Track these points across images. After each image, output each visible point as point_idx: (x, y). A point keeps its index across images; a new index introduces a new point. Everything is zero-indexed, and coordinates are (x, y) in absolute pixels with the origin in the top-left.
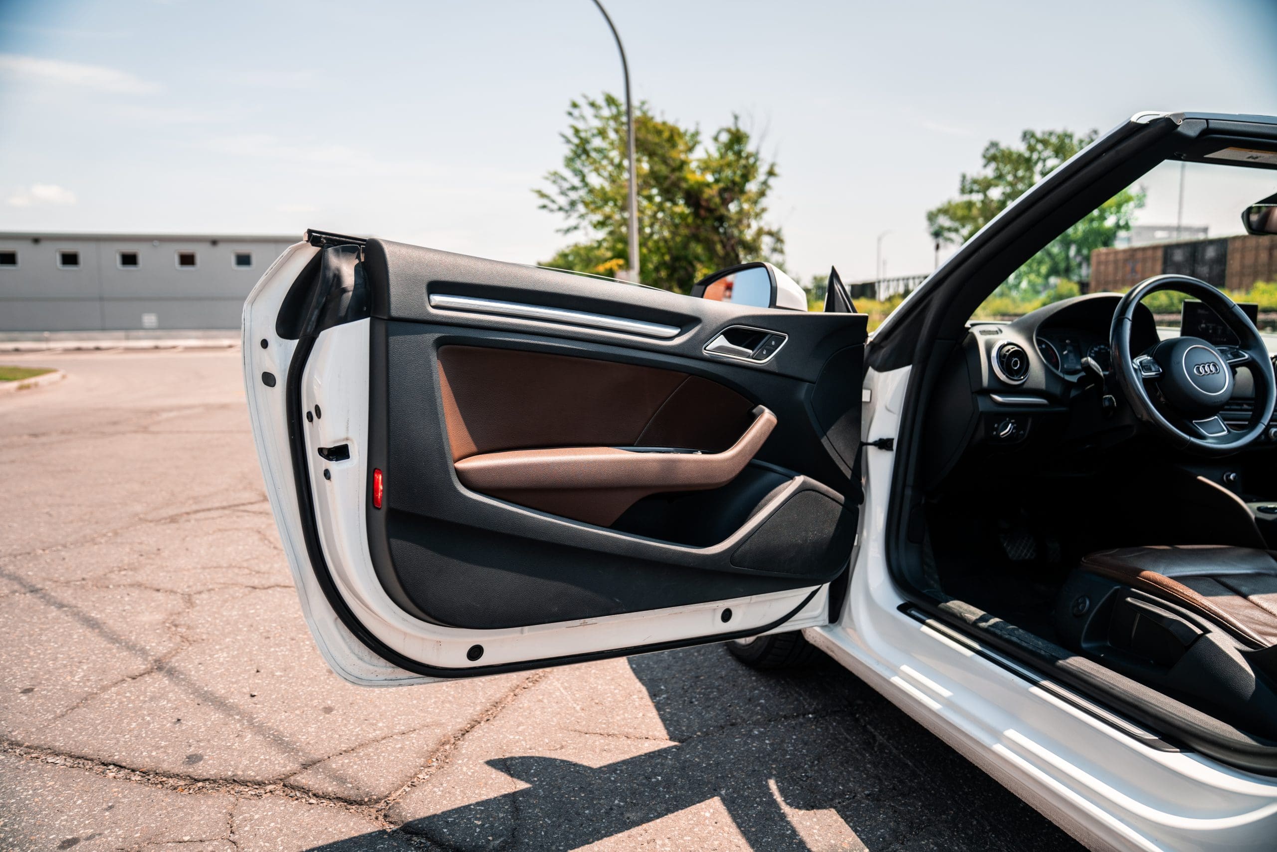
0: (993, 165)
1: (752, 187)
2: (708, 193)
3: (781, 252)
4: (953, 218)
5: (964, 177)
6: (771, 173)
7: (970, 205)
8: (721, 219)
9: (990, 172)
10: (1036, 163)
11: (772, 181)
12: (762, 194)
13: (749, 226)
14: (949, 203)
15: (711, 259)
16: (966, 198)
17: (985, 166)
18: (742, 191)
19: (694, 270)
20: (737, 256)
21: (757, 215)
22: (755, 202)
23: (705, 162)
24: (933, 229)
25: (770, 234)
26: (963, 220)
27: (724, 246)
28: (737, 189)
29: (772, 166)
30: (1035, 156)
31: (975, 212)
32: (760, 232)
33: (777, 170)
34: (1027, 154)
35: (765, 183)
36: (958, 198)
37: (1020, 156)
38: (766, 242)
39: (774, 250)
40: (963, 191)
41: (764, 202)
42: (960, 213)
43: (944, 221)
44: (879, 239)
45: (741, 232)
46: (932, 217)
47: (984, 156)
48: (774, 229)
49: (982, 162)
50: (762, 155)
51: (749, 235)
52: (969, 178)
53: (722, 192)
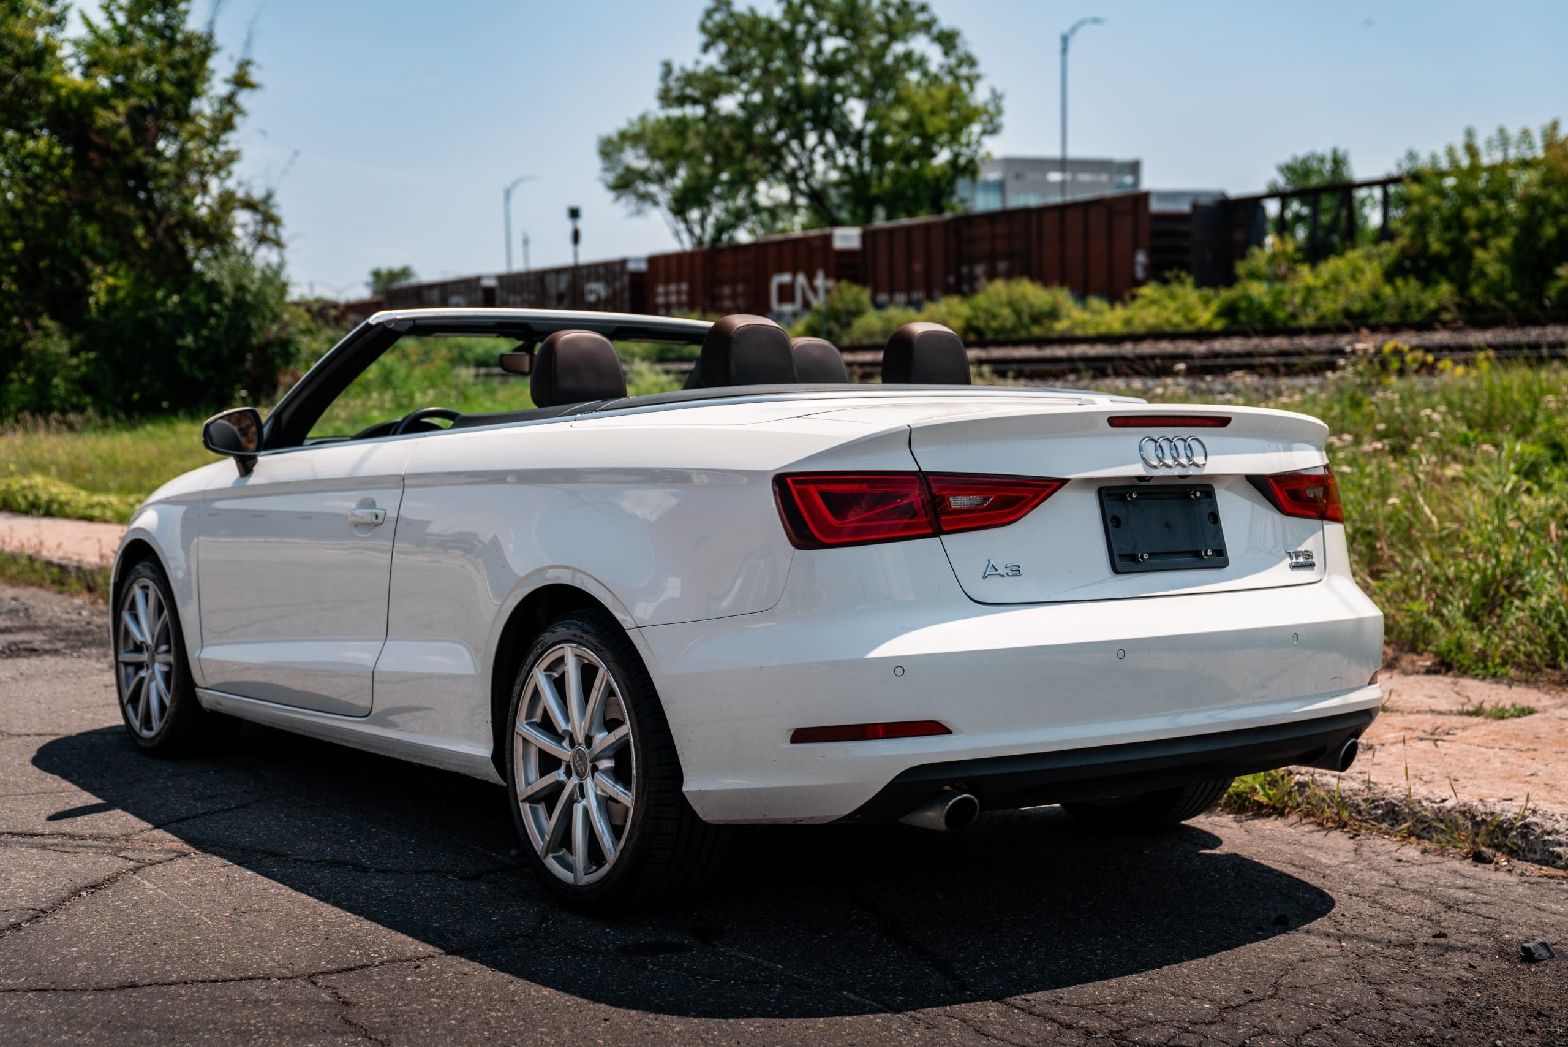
0: (722, 47)
1: (204, 107)
2: (104, 117)
3: (278, 244)
4: (653, 153)
5: (668, 68)
6: (241, 81)
7: (681, 126)
8: (141, 175)
9: (713, 59)
10: (804, 44)
11: (244, 98)
12: (225, 124)
13: (204, 188)
14: (643, 118)
15: (123, 256)
16: (676, 112)
17: (706, 48)
18: (183, 116)
19: (88, 279)
20: (181, 250)
21: (221, 166)
22: (213, 142)
23: (91, 49)
24: (611, 177)
25: (249, 205)
26: (671, 158)
27: (150, 231)
28: (169, 109)
29: (244, 64)
30: (801, 29)
31: (694, 143)
32: (227, 201)
33: (254, 75)
34: (786, 26)
35: (230, 100)
36: (657, 112)
37: (772, 26)
38: (242, 221)
39: (261, 239)
40: (666, 98)
41: (232, 141)
42: (664, 144)
43: (635, 159)
44: (508, 194)
45: (187, 201)
46: (609, 150)
47: (703, 28)
48: (258, 194)
49: (701, 39)
50: (219, 39)
51: (203, 206)
52: (677, 72)
53: (136, 116)
